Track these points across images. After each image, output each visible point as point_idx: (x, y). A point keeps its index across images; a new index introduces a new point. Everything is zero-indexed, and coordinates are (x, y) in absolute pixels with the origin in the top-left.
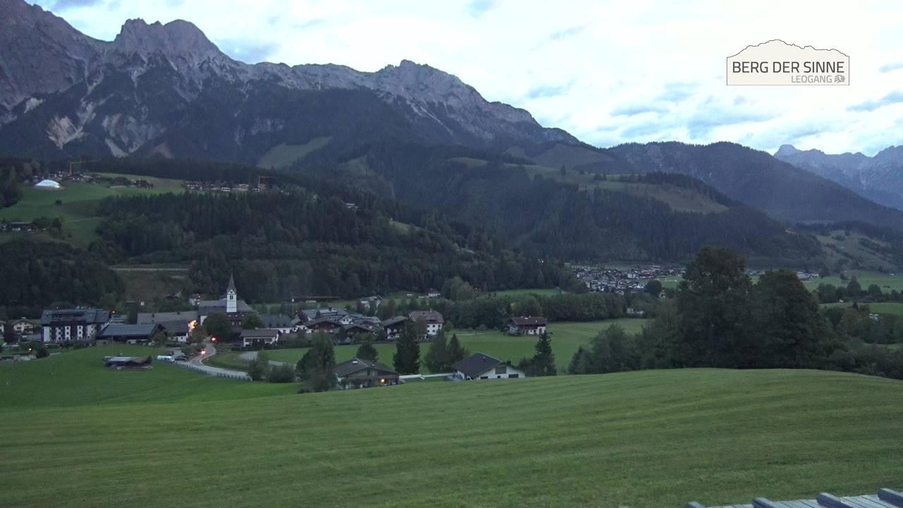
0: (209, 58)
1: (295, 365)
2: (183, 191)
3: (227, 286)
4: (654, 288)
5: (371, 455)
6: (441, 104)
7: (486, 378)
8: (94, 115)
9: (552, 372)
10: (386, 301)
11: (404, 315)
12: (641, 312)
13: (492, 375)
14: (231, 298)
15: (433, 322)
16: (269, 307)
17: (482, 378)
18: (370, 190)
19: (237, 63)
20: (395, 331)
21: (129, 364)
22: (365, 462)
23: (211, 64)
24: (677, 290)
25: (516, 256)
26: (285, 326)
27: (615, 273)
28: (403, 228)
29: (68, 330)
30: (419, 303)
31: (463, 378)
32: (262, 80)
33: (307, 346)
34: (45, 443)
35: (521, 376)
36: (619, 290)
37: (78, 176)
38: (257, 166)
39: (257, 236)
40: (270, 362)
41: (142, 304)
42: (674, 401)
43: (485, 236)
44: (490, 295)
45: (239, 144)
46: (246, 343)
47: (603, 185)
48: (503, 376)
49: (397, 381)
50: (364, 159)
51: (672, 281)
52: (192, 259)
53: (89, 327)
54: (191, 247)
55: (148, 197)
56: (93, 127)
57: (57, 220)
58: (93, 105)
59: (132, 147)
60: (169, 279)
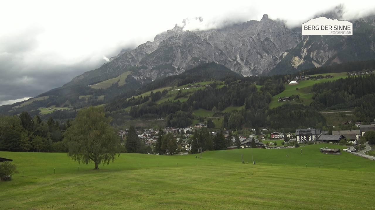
2: (347, 77)
8: (307, 53)
21: (331, 152)
29: (305, 137)
34: (301, 180)
37: (303, 78)
41: (334, 127)
52: (355, 107)
53: (313, 136)
54: (354, 101)
55: (332, 82)
56: (308, 58)
57: (297, 95)
58: (306, 49)
59: (323, 62)
60: (345, 116)
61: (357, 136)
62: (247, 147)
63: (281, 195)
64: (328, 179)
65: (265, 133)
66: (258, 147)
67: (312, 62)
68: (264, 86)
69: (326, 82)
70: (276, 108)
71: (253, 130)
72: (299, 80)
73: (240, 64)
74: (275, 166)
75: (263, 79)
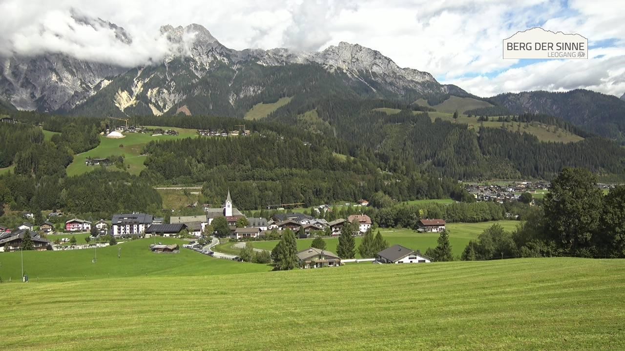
0: (212, 48)
1: (270, 252)
2: (197, 136)
3: (226, 199)
4: (525, 199)
5: (322, 313)
6: (367, 71)
7: (402, 262)
8: (142, 89)
9: (450, 258)
10: (331, 208)
11: (344, 218)
12: (517, 216)
13: (406, 260)
14: (229, 206)
15: (364, 222)
16: (253, 212)
17: (399, 262)
18: (319, 132)
19: (230, 51)
20: (338, 229)
21: (165, 249)
22: (319, 318)
23: (214, 52)
24: (544, 200)
25: (422, 176)
26: (263, 225)
27: (496, 188)
28: (343, 158)
29: (128, 227)
30: (354, 210)
31: (386, 262)
32: (247, 60)
33: (279, 239)
34: (115, 300)
35: (427, 261)
36: (499, 199)
37: (133, 128)
38: (244, 118)
39: (245, 165)
40: (254, 249)
41: (173, 211)
42: (543, 281)
43: (400, 163)
44: (404, 204)
45: (232, 104)
46: (238, 237)
47: (486, 124)
48: (414, 261)
49: (339, 263)
50: (314, 111)
51: (541, 193)
52: (203, 181)
53: (140, 226)
54: (203, 173)
55: (176, 141)
56: (142, 97)
57: (121, 157)
58: (141, 82)
59: (165, 109)
60: (190, 194)
61: (203, 225)
62: (12, 250)
63: (76, 333)
64: (157, 292)
65: (54, 221)
66: (36, 248)
67: (150, 105)
68: (60, 134)
69: (167, 141)
70: (81, 177)
71: (29, 215)
72: (125, 131)
73: (10, 84)
74: (69, 280)
75: (58, 120)
